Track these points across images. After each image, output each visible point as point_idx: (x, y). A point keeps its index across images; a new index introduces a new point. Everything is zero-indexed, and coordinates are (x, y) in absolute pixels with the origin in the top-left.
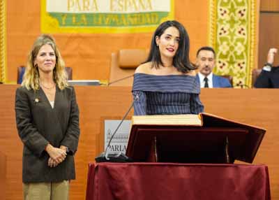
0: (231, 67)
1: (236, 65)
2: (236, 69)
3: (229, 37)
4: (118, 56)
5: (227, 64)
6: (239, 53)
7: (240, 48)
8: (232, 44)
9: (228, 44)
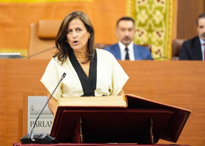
0: (150, 35)
1: (154, 34)
2: (154, 37)
3: (148, 6)
4: (37, 27)
5: (145, 33)
6: (158, 21)
7: (158, 17)
8: (151, 12)
9: (147, 13)
